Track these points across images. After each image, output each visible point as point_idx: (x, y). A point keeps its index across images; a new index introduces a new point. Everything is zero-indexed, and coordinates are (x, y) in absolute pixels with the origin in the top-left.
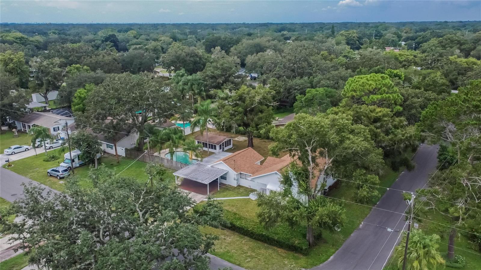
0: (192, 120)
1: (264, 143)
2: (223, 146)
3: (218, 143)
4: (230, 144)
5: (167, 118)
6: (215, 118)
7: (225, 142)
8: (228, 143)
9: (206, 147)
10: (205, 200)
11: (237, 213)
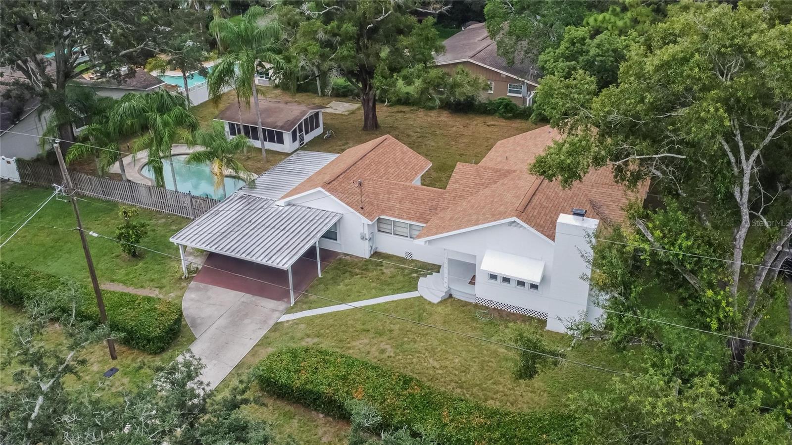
0: (209, 65)
1: (400, 115)
2: (301, 131)
3: (287, 126)
4: (318, 126)
5: (135, 63)
6: (277, 57)
7: (306, 120)
8: (312, 123)
9: (256, 138)
10: (284, 318)
11: (411, 379)
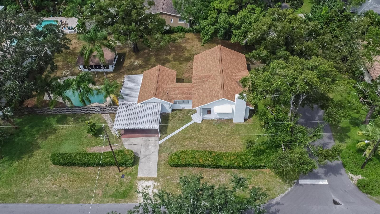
3: (110, 62)
10: (161, 142)
11: (211, 152)
